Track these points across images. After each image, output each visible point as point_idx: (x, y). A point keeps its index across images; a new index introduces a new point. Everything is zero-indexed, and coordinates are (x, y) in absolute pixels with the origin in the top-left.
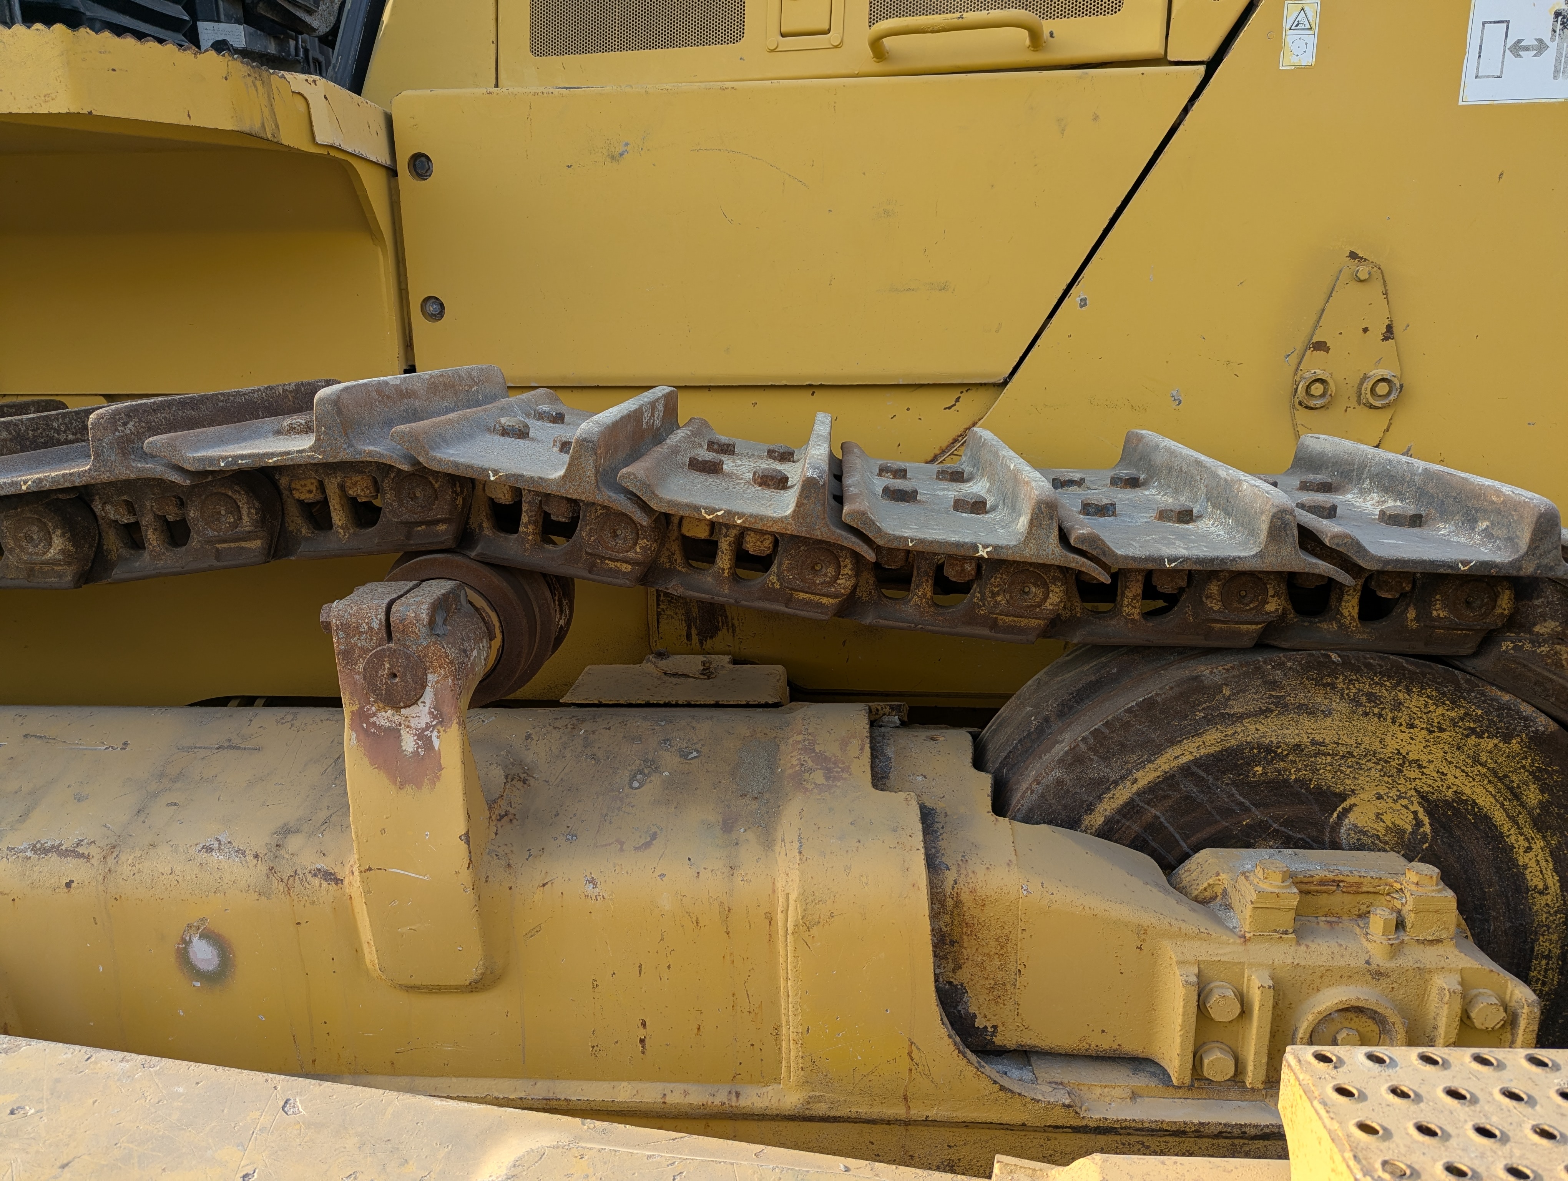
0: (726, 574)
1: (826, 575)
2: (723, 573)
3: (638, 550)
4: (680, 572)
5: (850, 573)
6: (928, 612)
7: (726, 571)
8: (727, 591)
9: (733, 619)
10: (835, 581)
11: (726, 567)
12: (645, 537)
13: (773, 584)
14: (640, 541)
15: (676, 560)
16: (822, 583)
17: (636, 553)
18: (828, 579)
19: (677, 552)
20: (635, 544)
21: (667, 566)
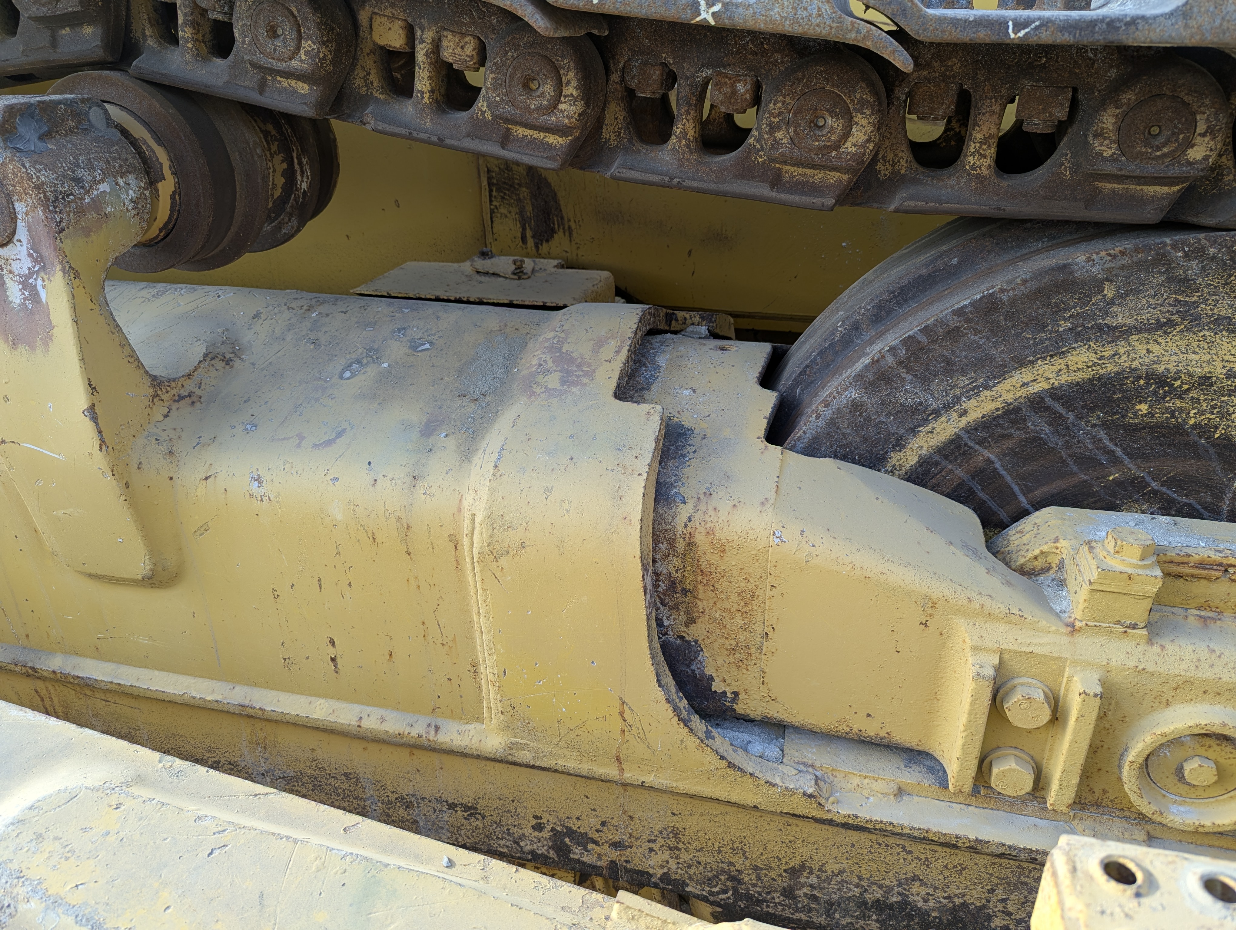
0: (426, 100)
1: (542, 95)
2: (423, 98)
3: (304, 57)
4: (377, 100)
5: (575, 93)
6: (688, 160)
7: (427, 95)
8: (429, 125)
9: (569, 220)
10: (555, 107)
11: (425, 89)
12: (309, 38)
13: (483, 113)
14: (304, 44)
15: (372, 83)
16: (538, 109)
17: (302, 61)
18: (545, 102)
19: (373, 71)
20: (298, 48)
21: (363, 91)
